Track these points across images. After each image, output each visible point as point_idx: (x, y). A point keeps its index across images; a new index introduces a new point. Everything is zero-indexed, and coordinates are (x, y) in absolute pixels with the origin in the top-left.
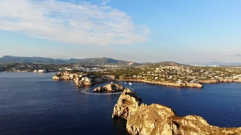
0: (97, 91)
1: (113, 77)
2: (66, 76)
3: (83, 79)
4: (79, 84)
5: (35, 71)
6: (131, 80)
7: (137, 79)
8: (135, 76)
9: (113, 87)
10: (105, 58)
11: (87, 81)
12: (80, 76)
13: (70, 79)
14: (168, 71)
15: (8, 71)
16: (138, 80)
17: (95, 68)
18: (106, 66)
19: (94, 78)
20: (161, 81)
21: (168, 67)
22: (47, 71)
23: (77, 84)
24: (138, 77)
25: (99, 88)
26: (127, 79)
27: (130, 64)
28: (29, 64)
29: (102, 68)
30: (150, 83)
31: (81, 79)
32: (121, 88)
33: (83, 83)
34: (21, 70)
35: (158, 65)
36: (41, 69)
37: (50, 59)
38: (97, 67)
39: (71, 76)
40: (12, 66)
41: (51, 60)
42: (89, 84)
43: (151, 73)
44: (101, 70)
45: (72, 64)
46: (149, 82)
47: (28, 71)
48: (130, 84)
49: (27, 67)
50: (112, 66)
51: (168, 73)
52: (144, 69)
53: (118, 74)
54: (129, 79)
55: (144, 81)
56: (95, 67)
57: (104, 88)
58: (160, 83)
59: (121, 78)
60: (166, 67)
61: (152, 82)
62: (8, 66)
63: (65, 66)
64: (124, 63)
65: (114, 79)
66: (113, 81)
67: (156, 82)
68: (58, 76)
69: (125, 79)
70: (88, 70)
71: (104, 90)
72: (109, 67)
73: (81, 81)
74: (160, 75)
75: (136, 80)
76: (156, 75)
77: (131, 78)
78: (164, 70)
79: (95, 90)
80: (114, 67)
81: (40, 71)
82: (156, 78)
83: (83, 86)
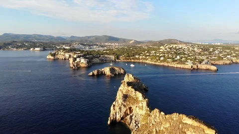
0: (93, 75)
1: (113, 57)
2: (61, 55)
3: (78, 60)
4: (74, 65)
5: (31, 49)
6: (132, 60)
7: (139, 59)
8: (137, 56)
9: (112, 70)
10: (105, 36)
11: (83, 62)
12: (75, 56)
13: (65, 59)
14: (175, 50)
15: (4, 49)
16: (141, 61)
17: (95, 47)
18: (107, 44)
19: (92, 58)
20: (168, 62)
21: (174, 46)
22: (44, 49)
23: (72, 66)
24: (141, 57)
25: (95, 72)
26: (128, 59)
27: (131, 42)
28: (27, 42)
29: (102, 46)
30: (155, 65)
31: (76, 60)
32: (122, 71)
33: (78, 64)
34: (17, 48)
35: (161, 43)
36: (38, 47)
37: (50, 36)
38: (97, 45)
39: (67, 55)
40: (9, 44)
41: (51, 38)
42: (85, 66)
43: (155, 53)
44: (101, 48)
45: (72, 41)
46: (153, 63)
47: (25, 50)
48: (132, 65)
49: (24, 44)
50: (113, 44)
51: (174, 52)
52: (146, 48)
53: (118, 53)
54: (131, 60)
55: (147, 61)
56: (95, 45)
57: (102, 72)
58: (166, 64)
59: (122, 58)
60: (172, 45)
61: (157, 63)
62: (5, 43)
63: (64, 44)
64: (124, 41)
65: (114, 59)
66: (113, 61)
67: (162, 64)
68: (52, 56)
69: (126, 59)
70: (87, 48)
71: (101, 75)
72: (110, 46)
73: (76, 62)
74: (166, 55)
75: (138, 61)
76: (161, 55)
77: (133, 59)
78: (171, 49)
79: (91, 74)
80: (115, 46)
81: (36, 49)
82: (162, 58)
83: (78, 68)
